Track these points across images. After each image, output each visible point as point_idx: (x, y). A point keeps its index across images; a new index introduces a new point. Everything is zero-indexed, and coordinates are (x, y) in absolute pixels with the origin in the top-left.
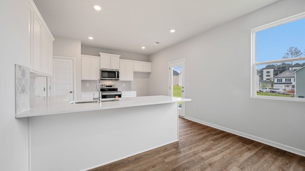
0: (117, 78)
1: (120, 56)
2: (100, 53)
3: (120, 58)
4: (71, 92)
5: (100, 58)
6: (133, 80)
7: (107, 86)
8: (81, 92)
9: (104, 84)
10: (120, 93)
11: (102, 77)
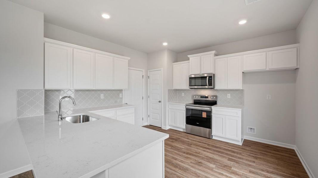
1: (214, 52)
2: (189, 56)
4: (160, 102)
5: (189, 63)
6: (242, 89)
7: (202, 97)
8: (168, 102)
9: (199, 94)
10: (209, 109)
11: (190, 86)
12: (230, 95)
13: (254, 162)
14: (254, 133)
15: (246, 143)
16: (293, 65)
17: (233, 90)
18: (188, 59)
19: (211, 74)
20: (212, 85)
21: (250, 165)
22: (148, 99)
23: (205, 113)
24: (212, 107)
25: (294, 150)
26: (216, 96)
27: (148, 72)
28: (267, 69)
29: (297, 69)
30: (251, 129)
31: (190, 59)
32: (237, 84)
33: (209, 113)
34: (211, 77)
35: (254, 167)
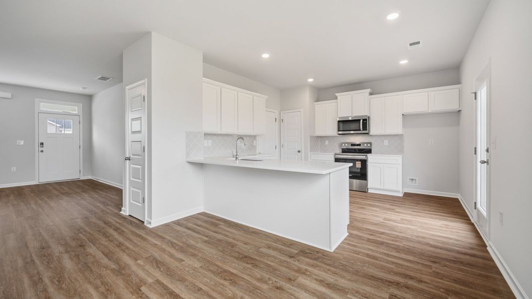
0: (363, 130)
1: (369, 90)
2: (337, 94)
3: (371, 94)
4: (299, 152)
5: (337, 102)
6: (401, 133)
7: (353, 145)
8: (310, 151)
9: (349, 142)
10: (364, 157)
11: (338, 131)
12: (387, 141)
13: (416, 206)
14: (415, 185)
15: (407, 195)
16: (455, 107)
17: (391, 135)
18: (336, 98)
19: (366, 116)
20: (366, 130)
21: (412, 208)
22: (282, 148)
23: (360, 162)
24: (368, 155)
25: (457, 199)
26: (370, 143)
27: (282, 114)
28: (430, 111)
29: (459, 111)
30: (412, 179)
31: (339, 98)
32: (396, 127)
33: (364, 163)
34: (366, 120)
35: (416, 209)
